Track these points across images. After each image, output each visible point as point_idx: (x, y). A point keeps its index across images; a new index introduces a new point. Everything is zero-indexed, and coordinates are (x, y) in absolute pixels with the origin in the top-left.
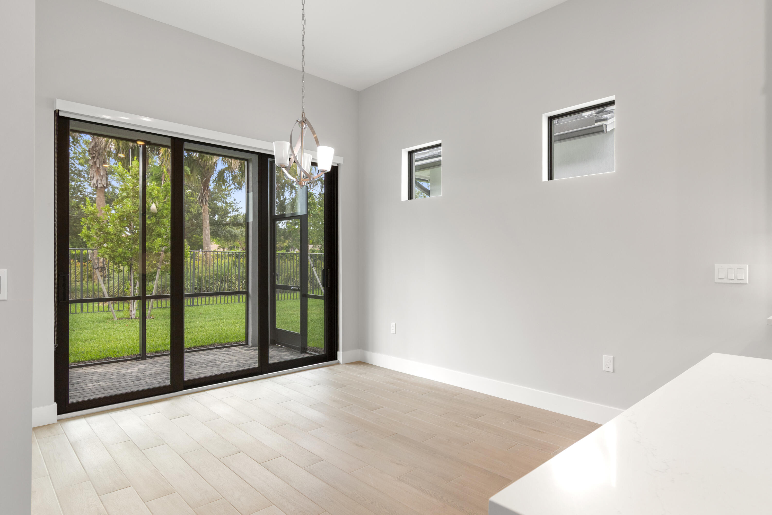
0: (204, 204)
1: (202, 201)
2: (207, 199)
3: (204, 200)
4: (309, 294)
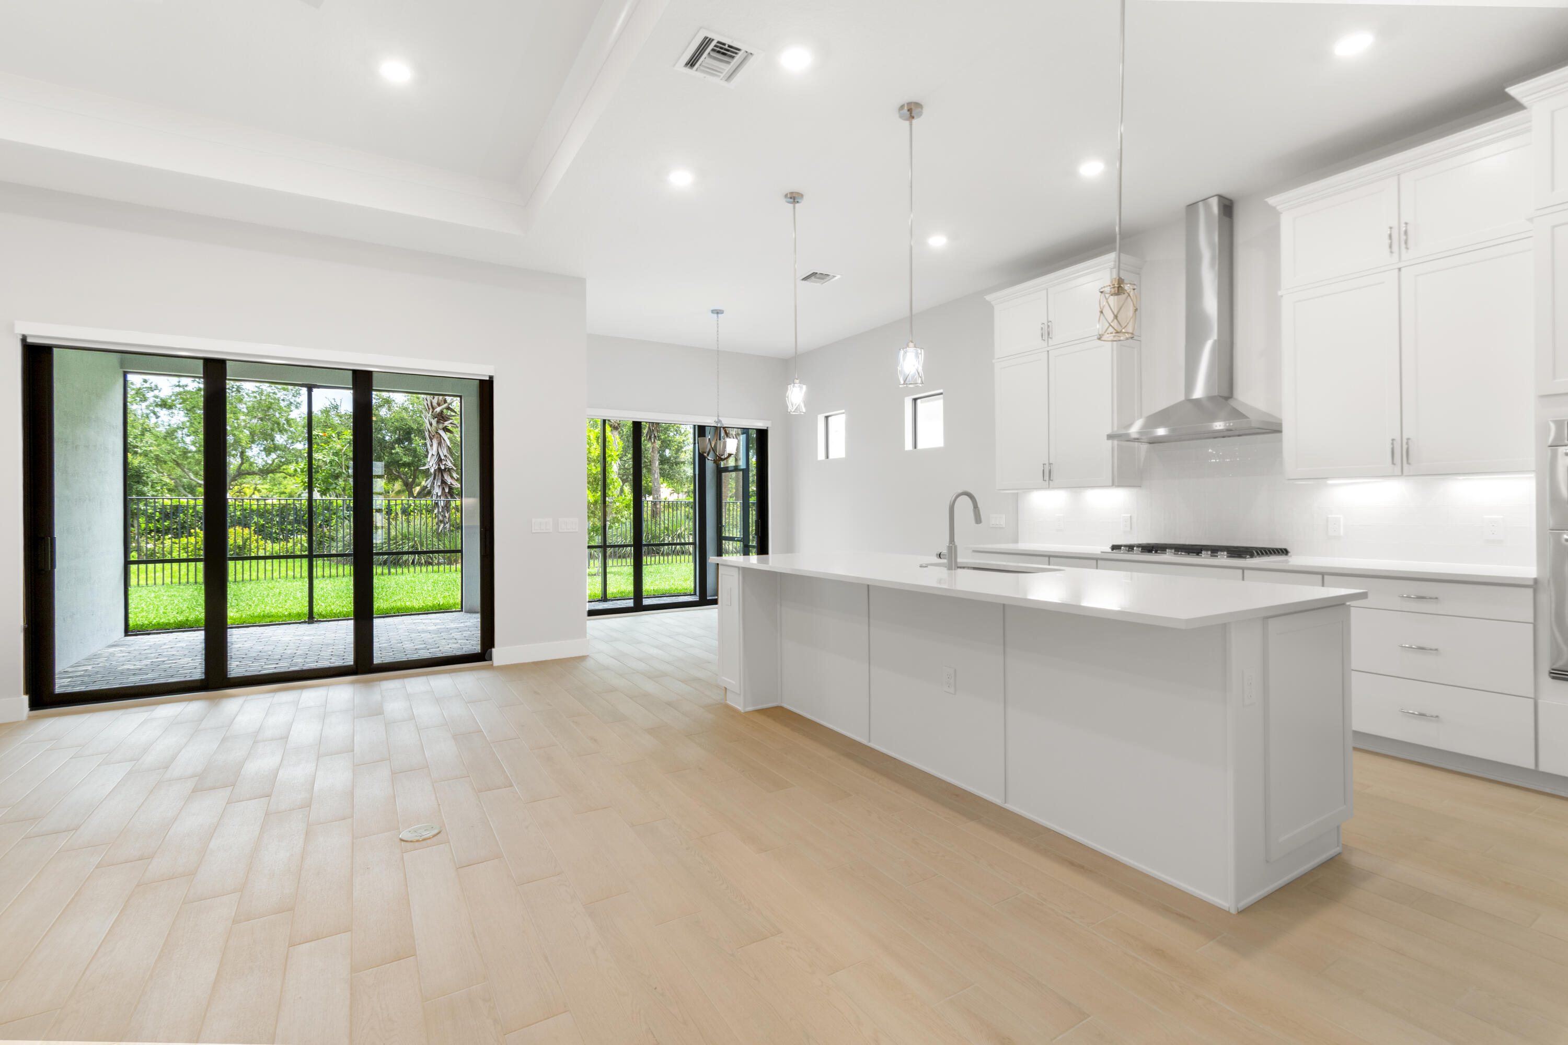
0: (653, 441)
1: (650, 438)
2: (656, 435)
3: (653, 436)
4: (751, 544)
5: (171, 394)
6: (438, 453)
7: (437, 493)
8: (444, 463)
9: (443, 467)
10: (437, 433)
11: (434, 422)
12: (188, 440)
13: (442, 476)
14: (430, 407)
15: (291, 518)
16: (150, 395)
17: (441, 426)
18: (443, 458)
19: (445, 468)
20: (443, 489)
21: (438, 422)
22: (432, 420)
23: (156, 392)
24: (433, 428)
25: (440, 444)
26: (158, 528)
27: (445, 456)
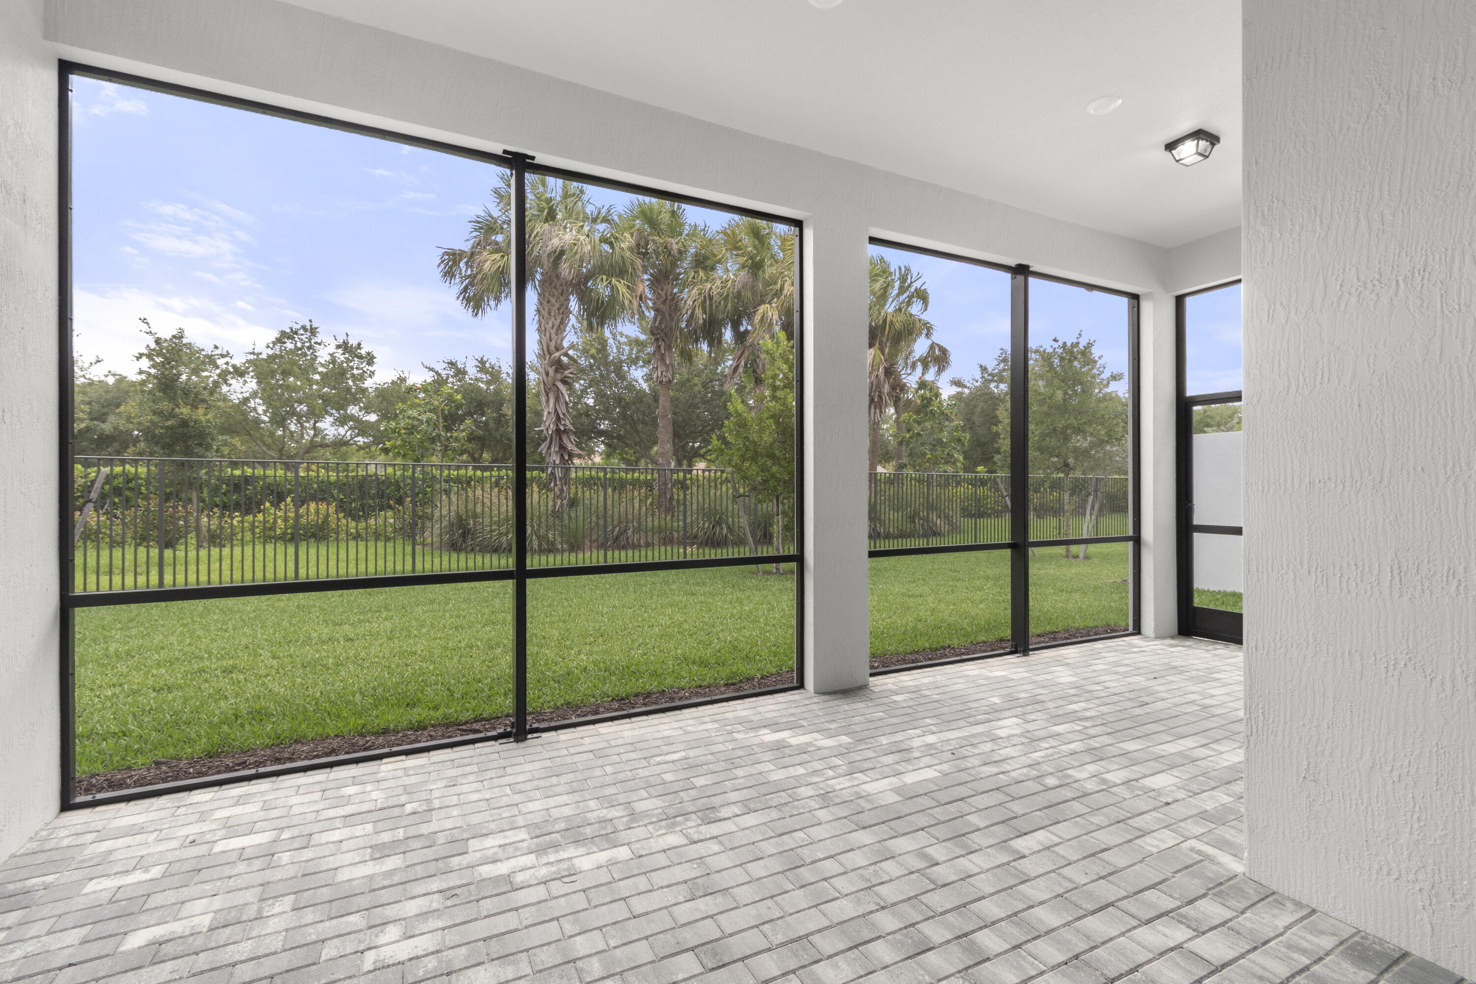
5: (244, 361)
6: (556, 410)
7: (554, 461)
8: (563, 422)
9: (562, 428)
10: (554, 385)
11: (551, 371)
12: (261, 409)
13: (561, 439)
14: (546, 353)
15: (373, 492)
16: (221, 362)
17: (559, 376)
18: (562, 416)
19: (565, 430)
20: (562, 456)
21: (556, 371)
22: (549, 369)
23: (228, 359)
24: (550, 378)
25: (557, 399)
26: (225, 503)
27: (564, 414)
